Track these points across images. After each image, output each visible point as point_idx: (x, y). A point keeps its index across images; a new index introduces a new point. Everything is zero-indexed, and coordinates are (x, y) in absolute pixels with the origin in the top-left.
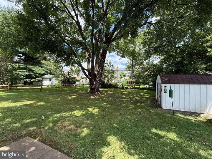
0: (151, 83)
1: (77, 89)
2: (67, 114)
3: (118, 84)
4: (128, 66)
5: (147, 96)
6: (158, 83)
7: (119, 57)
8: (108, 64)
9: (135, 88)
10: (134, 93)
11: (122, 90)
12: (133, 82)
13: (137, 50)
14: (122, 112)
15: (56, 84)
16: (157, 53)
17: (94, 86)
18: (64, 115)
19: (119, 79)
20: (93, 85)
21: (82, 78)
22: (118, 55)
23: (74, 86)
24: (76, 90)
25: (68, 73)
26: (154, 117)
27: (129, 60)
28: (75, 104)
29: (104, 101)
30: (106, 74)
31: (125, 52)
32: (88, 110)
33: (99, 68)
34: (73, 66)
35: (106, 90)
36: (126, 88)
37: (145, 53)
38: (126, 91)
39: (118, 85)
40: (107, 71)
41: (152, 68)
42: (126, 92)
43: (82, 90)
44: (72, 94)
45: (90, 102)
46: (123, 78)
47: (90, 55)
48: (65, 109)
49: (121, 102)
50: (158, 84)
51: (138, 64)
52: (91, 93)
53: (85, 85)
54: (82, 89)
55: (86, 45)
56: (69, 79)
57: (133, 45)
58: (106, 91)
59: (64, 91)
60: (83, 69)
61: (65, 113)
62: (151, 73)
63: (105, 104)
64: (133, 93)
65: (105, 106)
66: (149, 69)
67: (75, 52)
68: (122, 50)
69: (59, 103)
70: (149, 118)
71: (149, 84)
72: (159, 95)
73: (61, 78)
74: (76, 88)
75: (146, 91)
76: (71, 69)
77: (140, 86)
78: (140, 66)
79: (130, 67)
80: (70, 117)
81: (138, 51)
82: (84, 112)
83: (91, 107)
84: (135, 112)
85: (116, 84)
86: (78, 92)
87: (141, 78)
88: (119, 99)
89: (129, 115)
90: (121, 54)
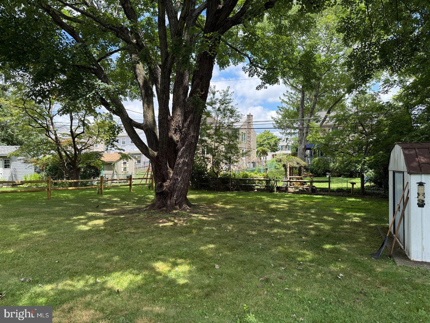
0: (370, 173)
1: (106, 196)
2: (79, 285)
3: (253, 174)
4: (287, 111)
5: (356, 220)
6: (394, 173)
7: (257, 80)
8: (217, 105)
9: (314, 191)
10: (312, 207)
11: (266, 199)
12: (305, 167)
13: (321, 55)
14: (273, 275)
15: (28, 179)
16: (390, 64)
17: (167, 184)
18: (71, 288)
19: (254, 156)
20: (164, 181)
21: (125, 157)
22: (251, 75)
23: (95, 183)
24: (105, 200)
25: (74, 139)
26: (383, 289)
27: (290, 91)
28: (105, 250)
29: (205, 236)
30: (209, 141)
31: (275, 62)
32: (153, 269)
33: (184, 121)
34: (91, 111)
35: (211, 196)
36: (279, 189)
37: (349, 64)
38: (282, 200)
39: (253, 181)
40: (212, 131)
41: (371, 119)
42: (283, 204)
43: (123, 199)
44: (90, 214)
45: (158, 239)
46: (270, 154)
47: (152, 72)
48: (69, 266)
49: (267, 240)
50: (396, 174)
51: (323, 105)
52: (159, 208)
53: (134, 182)
54: (126, 196)
55: (137, 37)
56: (74, 160)
57: (304, 38)
58: (210, 202)
59: (59, 202)
60: (130, 124)
61: (72, 280)
62: (368, 135)
63: (212, 246)
64: (306, 209)
65: (211, 255)
66: (361, 120)
67: (99, 61)
68: (266, 56)
69: (48, 247)
70: (365, 294)
71: (362, 177)
72: (399, 215)
73: (48, 157)
74: (100, 193)
75: (353, 199)
76: (84, 124)
77: (329, 182)
78: (329, 112)
79: (296, 114)
80: (93, 292)
81: (323, 58)
82: (140, 277)
83: (162, 257)
84: (315, 273)
85: (246, 176)
86: (112, 207)
87: (333, 156)
88: (258, 227)
89: (296, 283)
90: (264, 69)
